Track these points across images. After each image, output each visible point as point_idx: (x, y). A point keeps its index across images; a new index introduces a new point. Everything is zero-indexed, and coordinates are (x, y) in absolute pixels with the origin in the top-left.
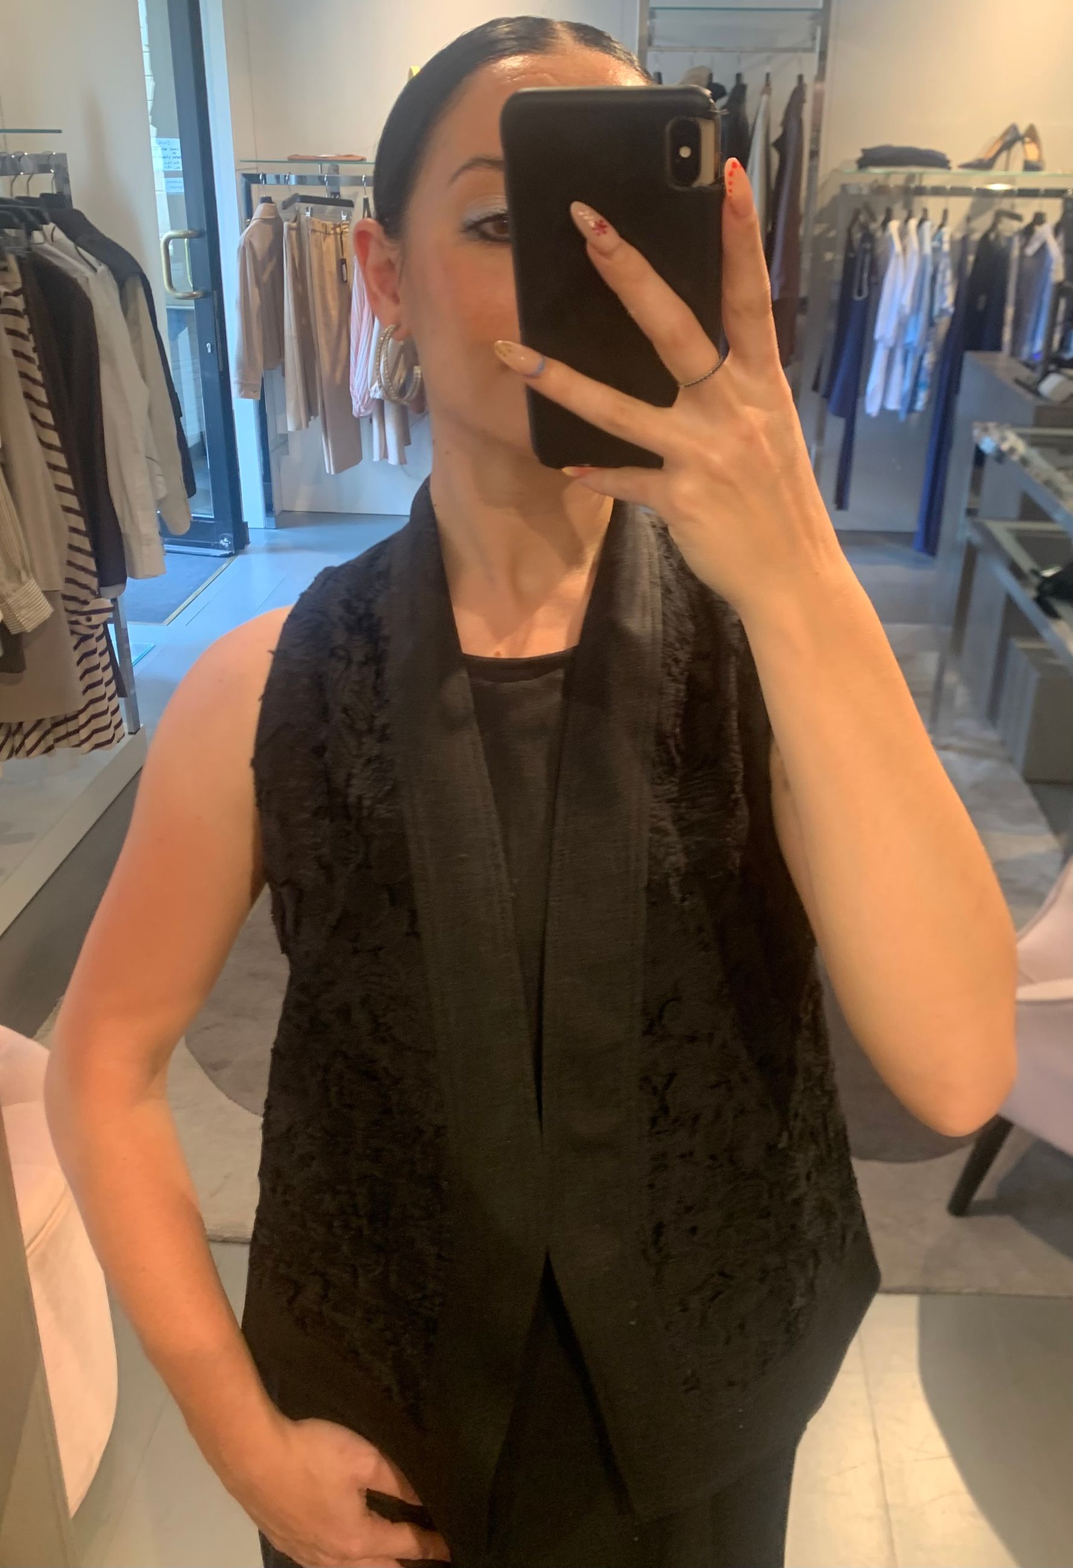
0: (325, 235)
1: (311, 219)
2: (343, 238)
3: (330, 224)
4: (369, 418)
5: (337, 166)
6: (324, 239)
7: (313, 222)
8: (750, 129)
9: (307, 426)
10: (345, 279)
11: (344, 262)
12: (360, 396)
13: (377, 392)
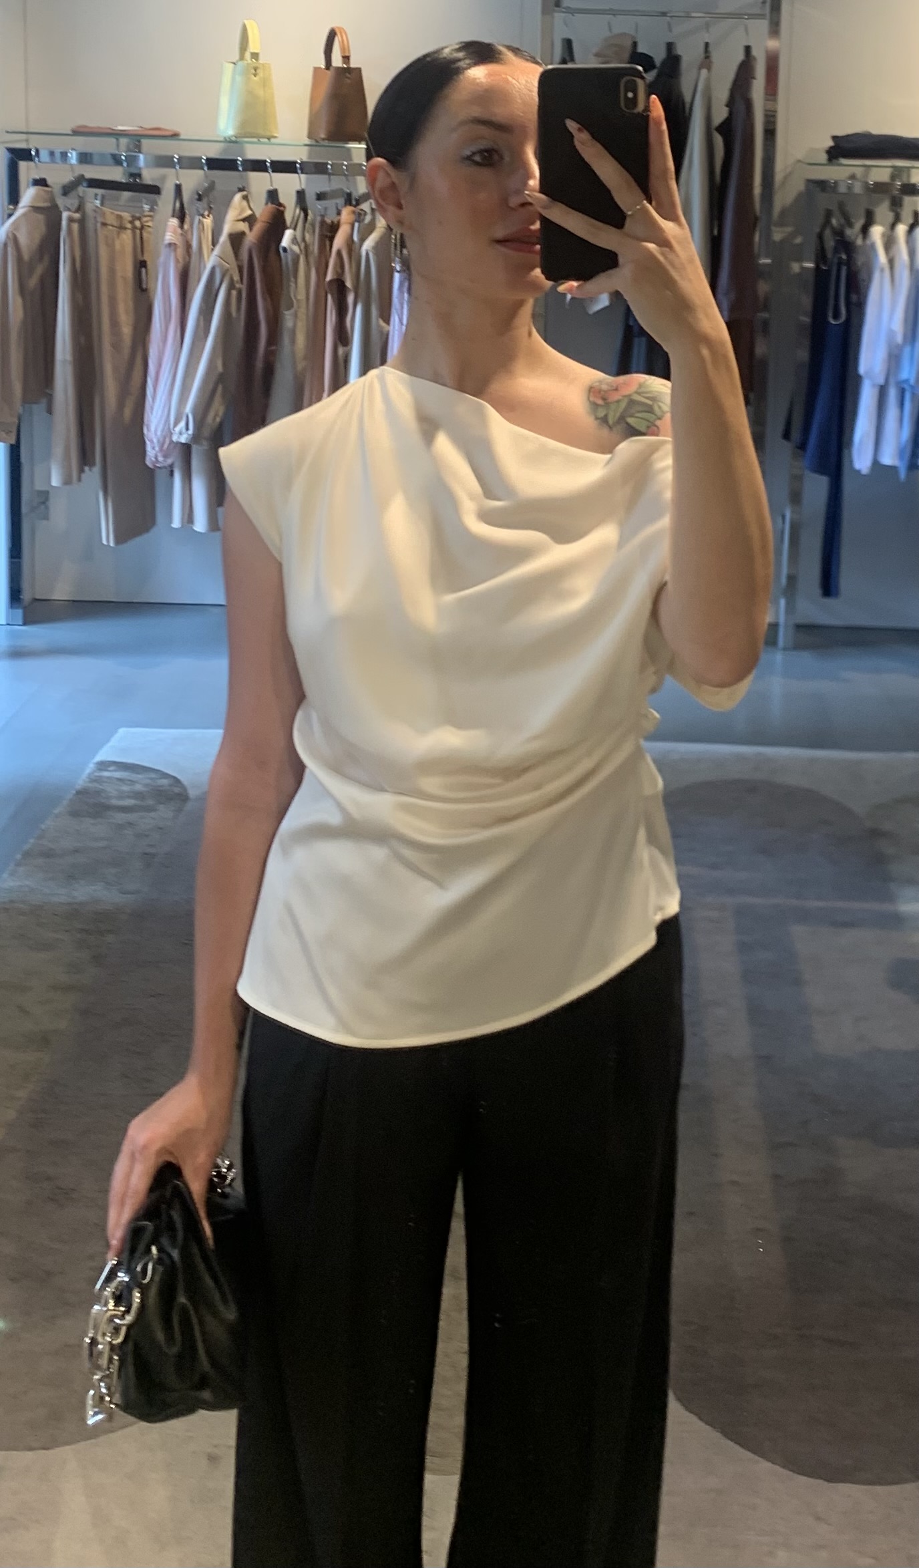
0: (119, 230)
1: (100, 210)
2: (145, 235)
3: (127, 216)
4: (169, 469)
5: (139, 141)
6: (119, 234)
7: (104, 214)
8: (687, 106)
10: (144, 286)
11: (143, 264)
12: (158, 441)
13: (182, 435)
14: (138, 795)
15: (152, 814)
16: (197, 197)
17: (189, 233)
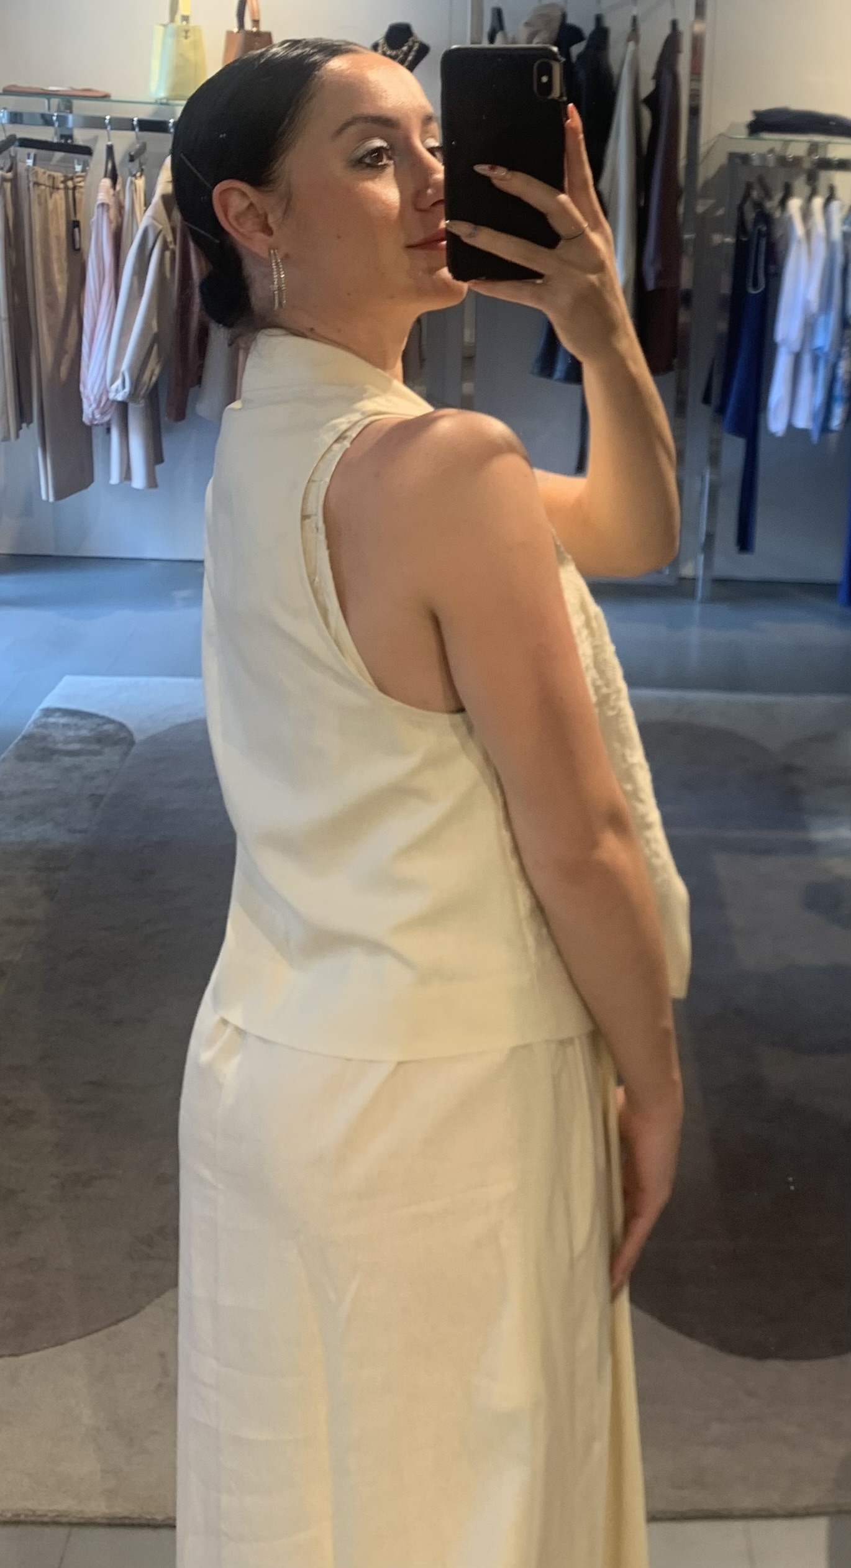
0: (51, 190)
1: (33, 169)
2: (77, 195)
3: (59, 176)
4: (105, 426)
5: (70, 102)
6: (52, 194)
7: (36, 174)
8: (615, 79)
9: (17, 436)
10: (77, 247)
11: (76, 224)
12: (95, 397)
13: (119, 392)
14: (82, 740)
15: (99, 758)
16: (128, 158)
17: (121, 193)
